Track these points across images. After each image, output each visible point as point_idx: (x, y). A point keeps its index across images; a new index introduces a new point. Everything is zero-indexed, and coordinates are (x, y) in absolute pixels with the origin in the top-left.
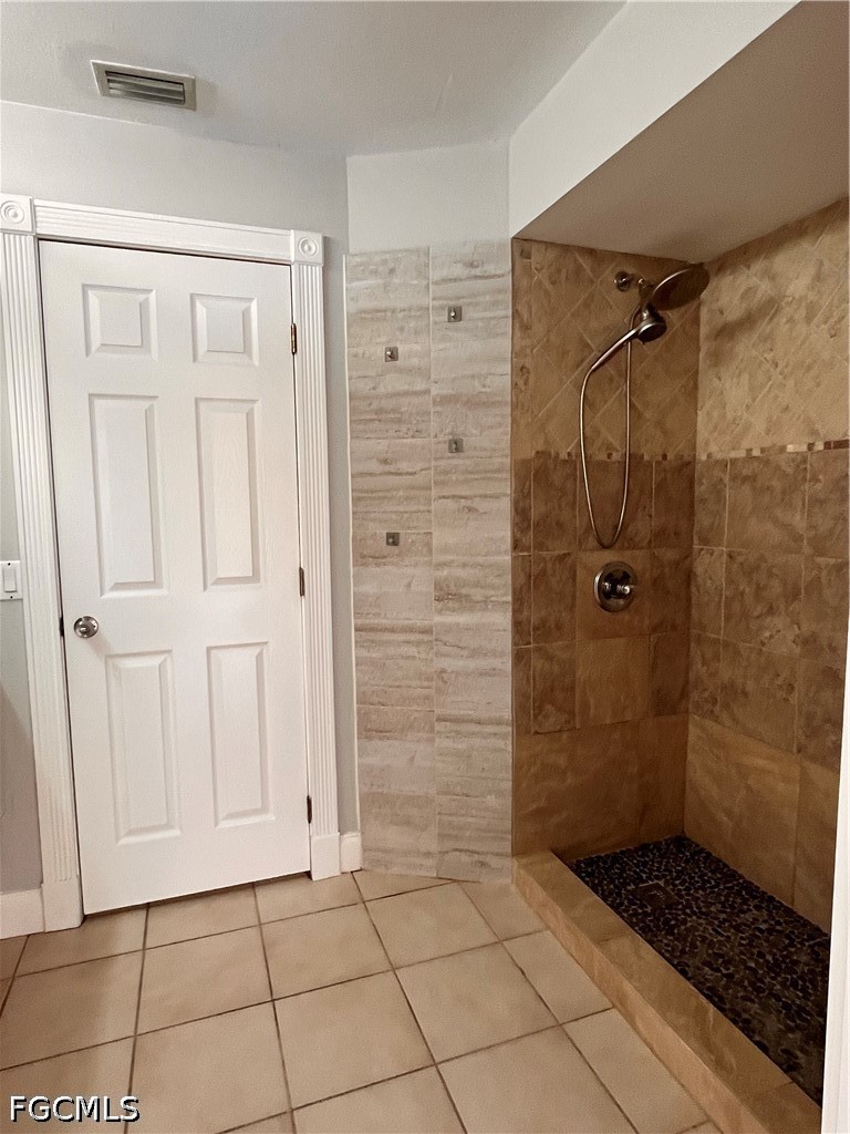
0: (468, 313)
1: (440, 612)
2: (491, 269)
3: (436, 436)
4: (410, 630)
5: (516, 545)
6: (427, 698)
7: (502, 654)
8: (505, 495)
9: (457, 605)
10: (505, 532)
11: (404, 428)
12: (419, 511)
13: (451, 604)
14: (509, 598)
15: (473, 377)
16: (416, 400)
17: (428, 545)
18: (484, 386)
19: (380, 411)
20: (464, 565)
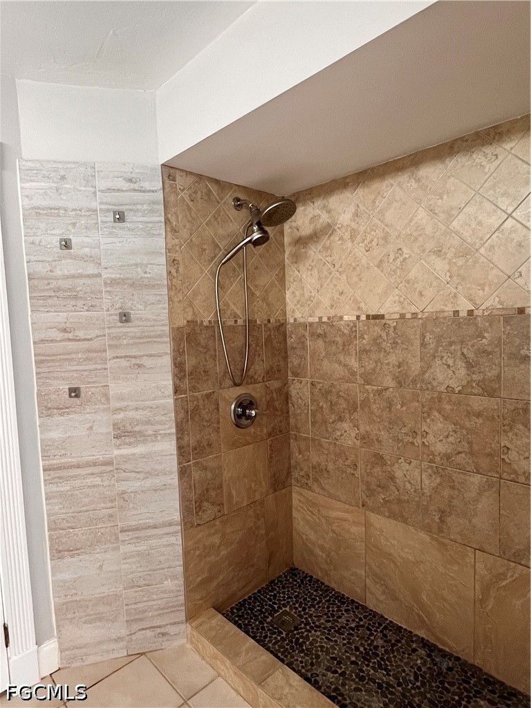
0: (129, 216)
1: (118, 447)
2: (147, 185)
3: (108, 310)
4: (95, 464)
5: (176, 391)
6: (111, 516)
7: (171, 473)
8: (166, 354)
9: (132, 440)
10: (167, 382)
11: (80, 303)
12: (96, 369)
13: (127, 440)
14: (174, 430)
15: (136, 265)
16: (89, 281)
17: (106, 396)
18: (146, 273)
19: (58, 289)
20: (137, 409)
